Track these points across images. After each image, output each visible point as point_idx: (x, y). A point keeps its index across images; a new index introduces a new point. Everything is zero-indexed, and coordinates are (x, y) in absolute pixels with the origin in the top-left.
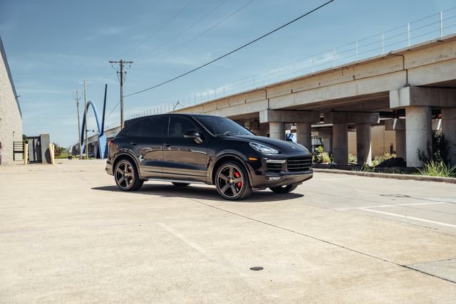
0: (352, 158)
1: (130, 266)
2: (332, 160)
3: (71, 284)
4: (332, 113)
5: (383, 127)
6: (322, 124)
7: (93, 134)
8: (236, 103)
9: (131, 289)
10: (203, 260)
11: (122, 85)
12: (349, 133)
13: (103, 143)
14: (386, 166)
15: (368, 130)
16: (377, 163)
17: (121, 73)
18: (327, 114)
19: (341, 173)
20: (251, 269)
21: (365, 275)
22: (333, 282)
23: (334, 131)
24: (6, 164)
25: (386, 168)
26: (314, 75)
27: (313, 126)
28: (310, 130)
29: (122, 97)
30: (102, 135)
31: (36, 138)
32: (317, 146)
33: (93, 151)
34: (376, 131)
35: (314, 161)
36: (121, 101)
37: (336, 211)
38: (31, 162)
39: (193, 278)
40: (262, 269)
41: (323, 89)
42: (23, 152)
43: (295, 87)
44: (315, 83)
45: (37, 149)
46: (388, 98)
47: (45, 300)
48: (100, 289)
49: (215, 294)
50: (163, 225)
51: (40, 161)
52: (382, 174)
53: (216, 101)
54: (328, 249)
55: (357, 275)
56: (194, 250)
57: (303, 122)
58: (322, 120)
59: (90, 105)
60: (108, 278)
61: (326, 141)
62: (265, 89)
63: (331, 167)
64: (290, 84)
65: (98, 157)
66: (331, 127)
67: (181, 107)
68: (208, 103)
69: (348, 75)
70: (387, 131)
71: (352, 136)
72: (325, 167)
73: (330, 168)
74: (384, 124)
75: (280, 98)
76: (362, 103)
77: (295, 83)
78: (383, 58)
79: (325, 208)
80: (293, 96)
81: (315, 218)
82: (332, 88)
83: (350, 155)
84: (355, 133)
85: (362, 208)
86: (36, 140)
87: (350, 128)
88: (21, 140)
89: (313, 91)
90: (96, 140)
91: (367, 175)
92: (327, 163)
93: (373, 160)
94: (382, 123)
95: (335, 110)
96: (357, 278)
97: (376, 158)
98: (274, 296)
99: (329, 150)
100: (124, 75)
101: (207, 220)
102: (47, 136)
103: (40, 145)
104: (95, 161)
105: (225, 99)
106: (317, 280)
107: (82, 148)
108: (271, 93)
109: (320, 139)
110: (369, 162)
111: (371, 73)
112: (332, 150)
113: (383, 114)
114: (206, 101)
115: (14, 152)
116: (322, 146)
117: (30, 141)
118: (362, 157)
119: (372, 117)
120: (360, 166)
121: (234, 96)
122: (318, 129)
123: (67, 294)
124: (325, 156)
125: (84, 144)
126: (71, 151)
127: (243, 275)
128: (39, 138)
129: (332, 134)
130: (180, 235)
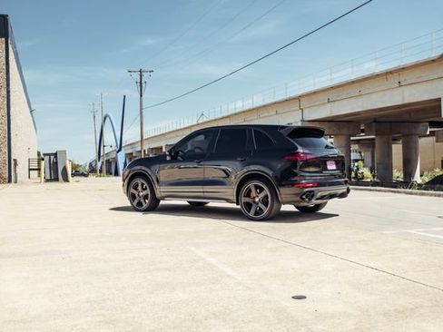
0: (398, 174)
1: (164, 293)
2: (374, 177)
3: (103, 311)
4: (374, 124)
5: (433, 139)
6: (363, 136)
7: (111, 149)
8: (266, 114)
9: (166, 317)
10: (240, 287)
11: (141, 96)
12: (394, 146)
13: (121, 159)
14: (437, 183)
15: (416, 143)
16: (427, 179)
17: (141, 83)
18: (368, 125)
19: (385, 191)
20: (293, 297)
21: (422, 306)
22: (386, 314)
23: (377, 144)
24: (22, 183)
25: (438, 186)
26: (353, 82)
27: (352, 138)
28: (349, 143)
29: (141, 109)
30: (120, 150)
31: (52, 154)
32: (357, 161)
33: (110, 168)
34: (425, 143)
35: (354, 178)
36: (141, 113)
37: (383, 234)
38: (47, 181)
39: (230, 307)
40: (305, 297)
41: (364, 97)
42: (39, 169)
43: (332, 96)
44: (354, 90)
45: (54, 167)
46: (440, 106)
47: (78, 327)
48: (134, 317)
49: (255, 325)
50: (193, 249)
51: (56, 179)
52: (433, 192)
53: (244, 112)
54: (377, 277)
55: (412, 306)
56: (228, 276)
57: (341, 135)
58: (363, 131)
59: (108, 119)
60: (140, 305)
61: (367, 155)
62: (299, 98)
63: (374, 184)
64: (326, 93)
65: (117, 174)
66: (373, 139)
67: (205, 120)
68: (236, 114)
69: (393, 80)
70: (438, 144)
71: (397, 149)
72: (367, 184)
73: (372, 186)
74: (434, 135)
75: (315, 108)
76: (409, 112)
77: (332, 91)
78: (433, 61)
79: (370, 231)
80: (329, 105)
81: (359, 242)
82: (374, 96)
83: (394, 171)
84: (401, 146)
85: (413, 231)
86: (52, 157)
87: (395, 140)
88: (36, 157)
89: (353, 100)
90: (114, 156)
91: (416, 194)
92: (369, 180)
93: (421, 176)
94: (432, 134)
95: (378, 120)
96: (412, 309)
97: (426, 173)
98: (321, 327)
99: (370, 165)
100: (144, 85)
101: (242, 244)
102: (64, 152)
103: (57, 162)
104: (113, 178)
105: (254, 109)
106: (367, 311)
107: (99, 164)
108: (304, 102)
109: (360, 153)
110: (417, 179)
111: (418, 78)
112: (373, 165)
113: (432, 124)
114: (233, 112)
115: (30, 170)
116: (363, 160)
117: (47, 158)
118: (408, 173)
119: (420, 128)
120: (407, 183)
121: (264, 106)
122: (357, 142)
123: (100, 322)
124: (366, 172)
125: (101, 160)
126: (87, 168)
127: (284, 304)
128: (55, 155)
129: (374, 147)
130: (212, 260)
